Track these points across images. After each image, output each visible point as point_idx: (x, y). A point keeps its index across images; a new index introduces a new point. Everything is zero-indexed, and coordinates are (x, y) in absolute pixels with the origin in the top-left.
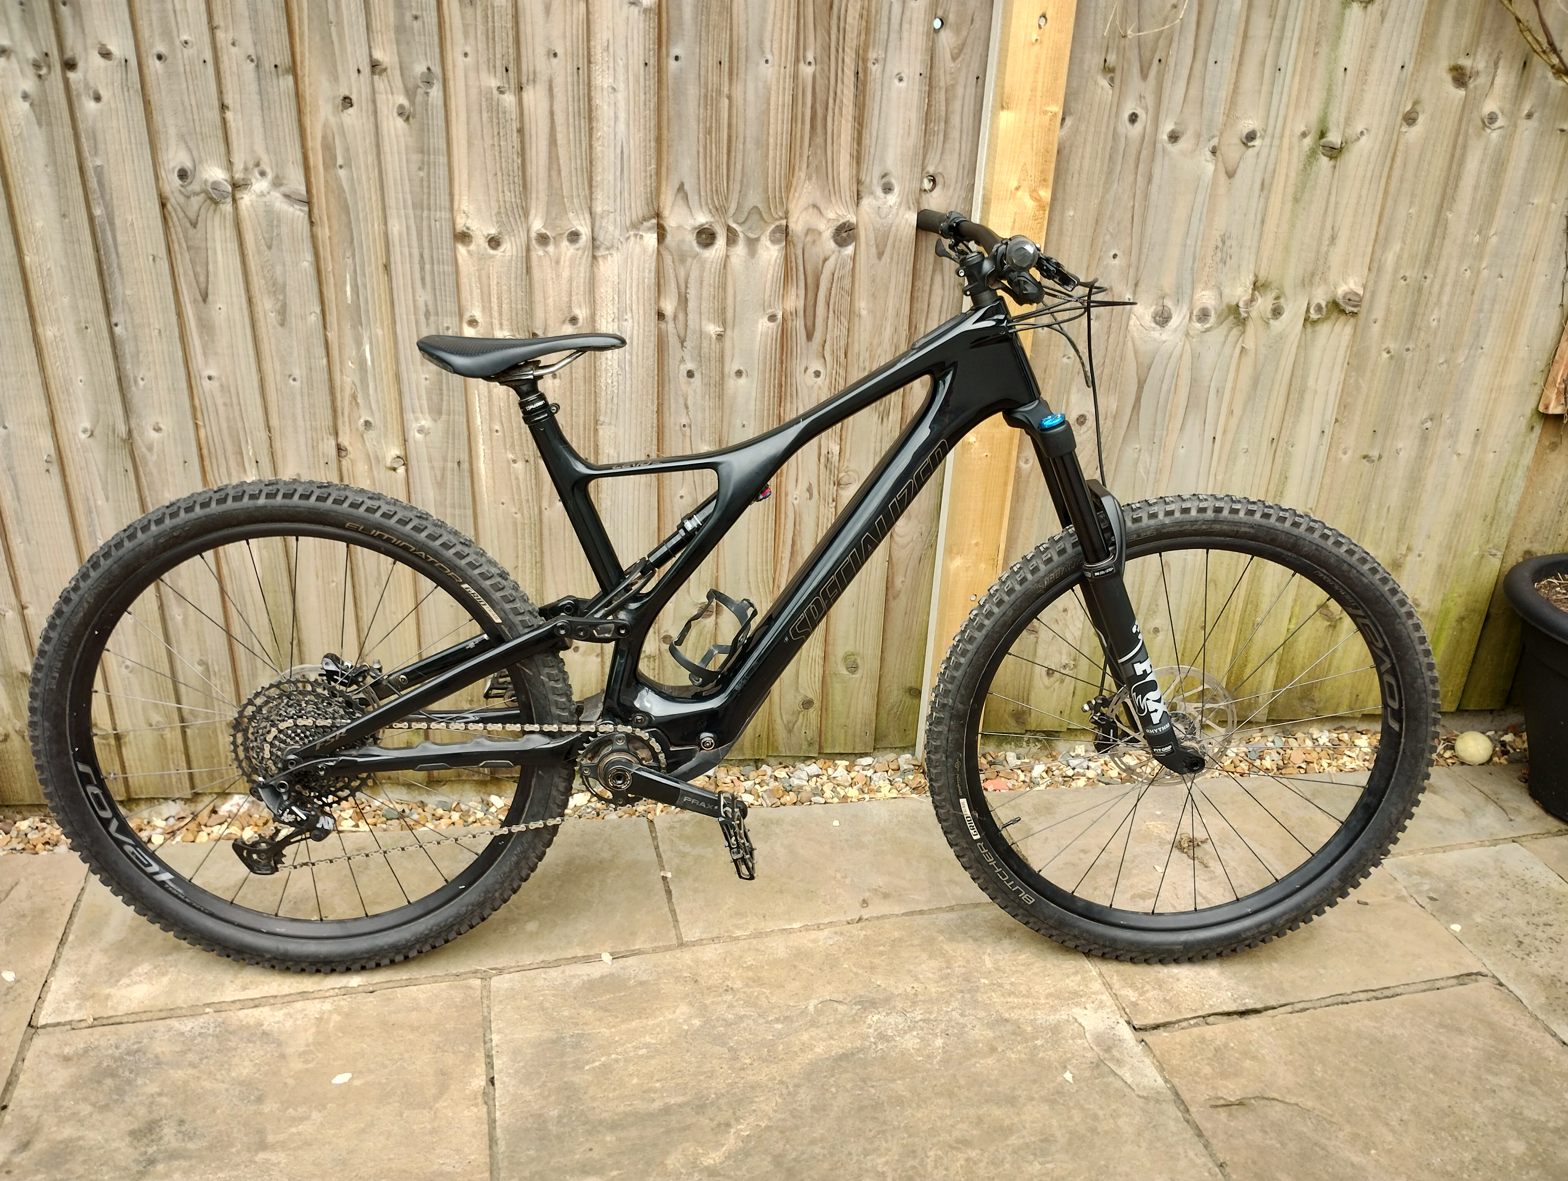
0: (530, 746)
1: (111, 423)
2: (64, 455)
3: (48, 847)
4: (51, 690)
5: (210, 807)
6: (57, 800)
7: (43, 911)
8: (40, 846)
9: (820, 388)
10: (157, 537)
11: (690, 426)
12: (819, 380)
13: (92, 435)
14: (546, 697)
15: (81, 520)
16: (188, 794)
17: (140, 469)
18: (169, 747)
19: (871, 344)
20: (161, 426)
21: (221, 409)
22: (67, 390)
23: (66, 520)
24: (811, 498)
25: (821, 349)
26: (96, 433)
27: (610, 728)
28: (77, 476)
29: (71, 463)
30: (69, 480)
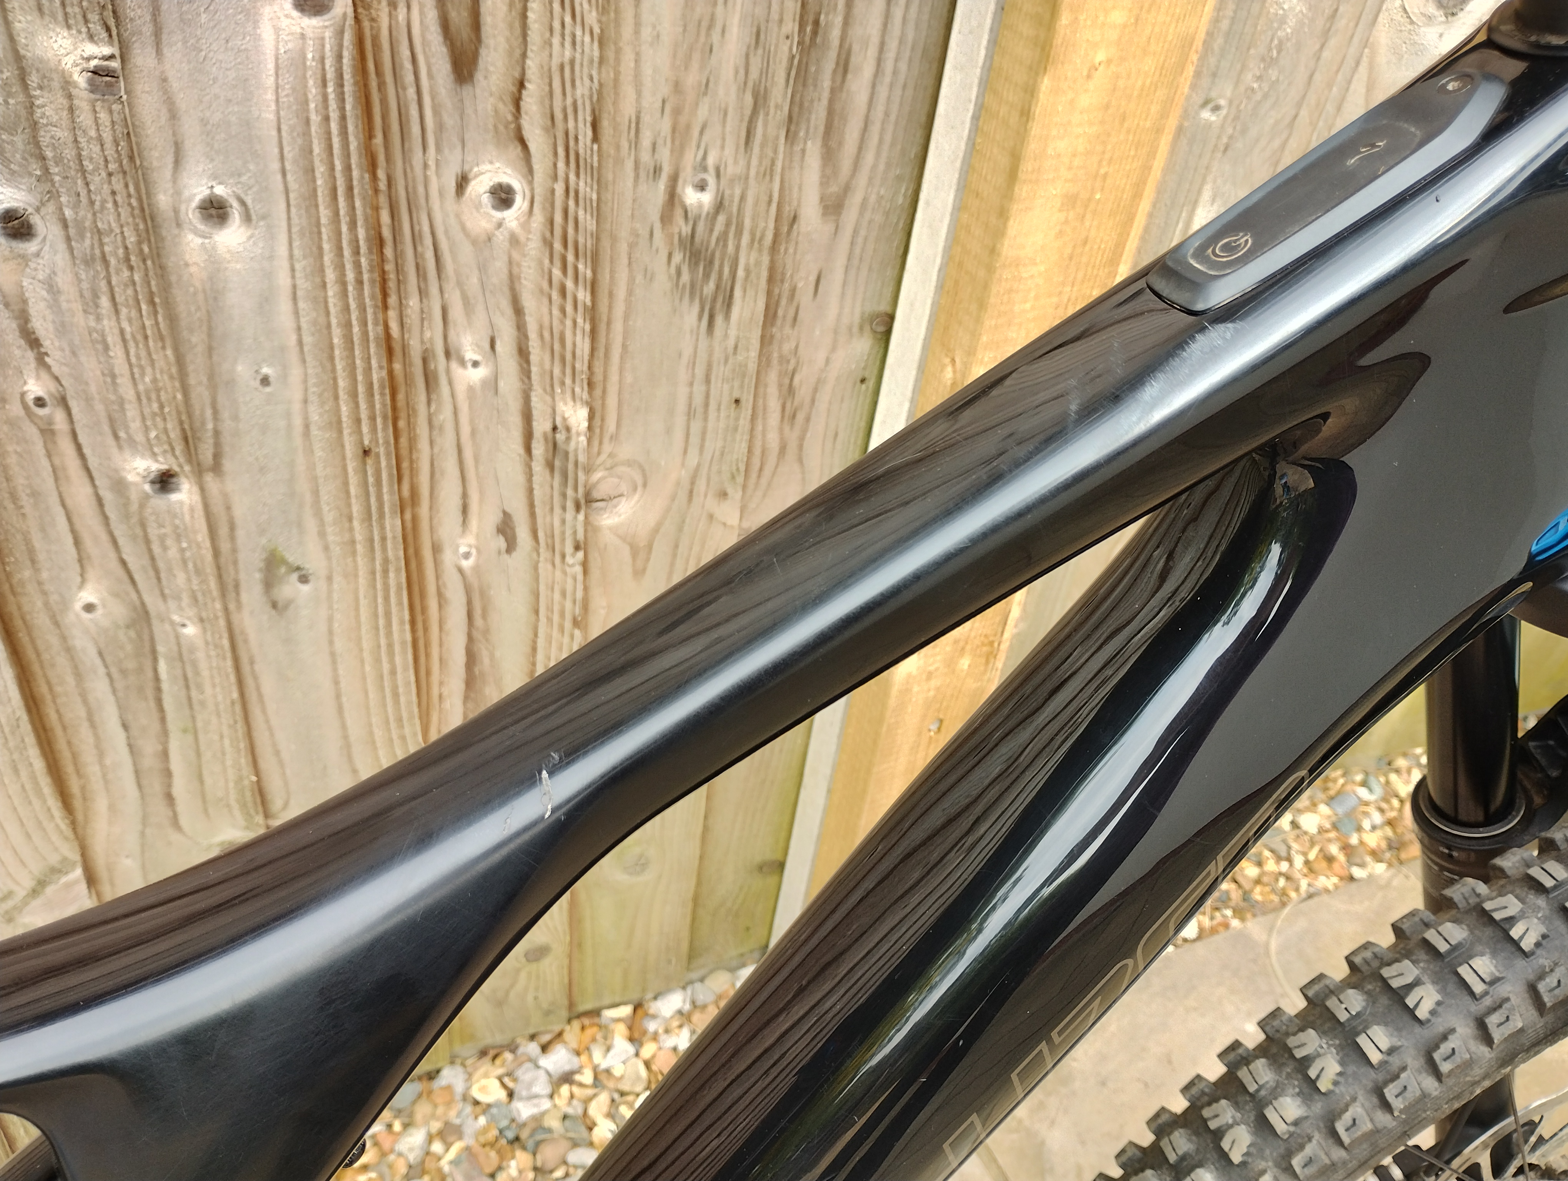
9: (514, 240)
11: (63, 402)
12: (512, 216)
19: (677, 87)
24: (511, 547)
25: (507, 111)
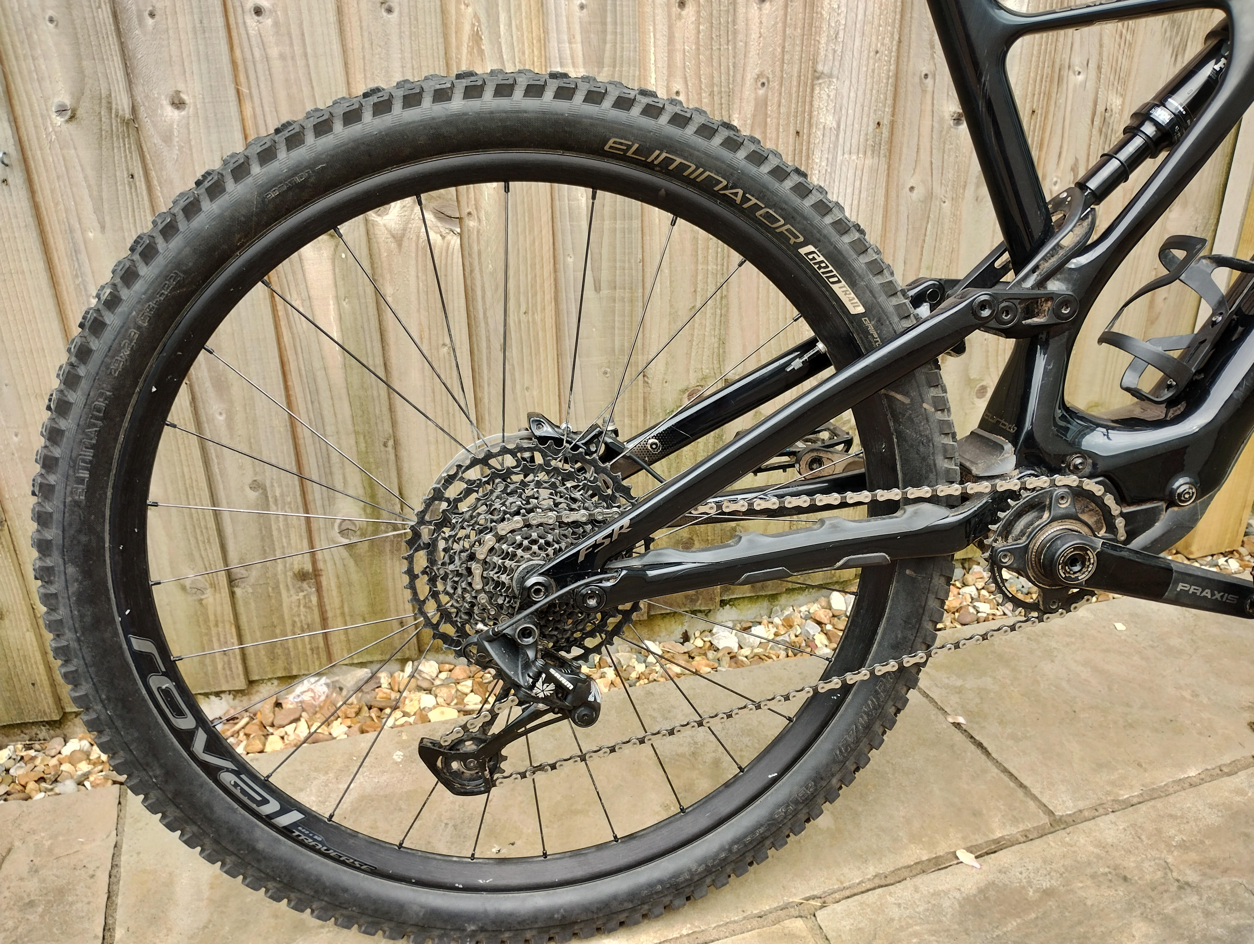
0: (919, 524)
1: (104, 93)
2: (29, 154)
3: (43, 785)
4: (77, 504)
5: (273, 700)
6: (99, 707)
7: (61, 892)
8: (32, 785)
10: (264, 189)
13: (72, 117)
14: (930, 440)
15: (63, 266)
16: (240, 683)
17: (153, 174)
18: (212, 618)
20: (184, 97)
21: (277, 65)
22: (29, 36)
23: (40, 265)
26: (80, 112)
27: (1043, 481)
28: (52, 191)
29: (42, 169)
30: (40, 198)
